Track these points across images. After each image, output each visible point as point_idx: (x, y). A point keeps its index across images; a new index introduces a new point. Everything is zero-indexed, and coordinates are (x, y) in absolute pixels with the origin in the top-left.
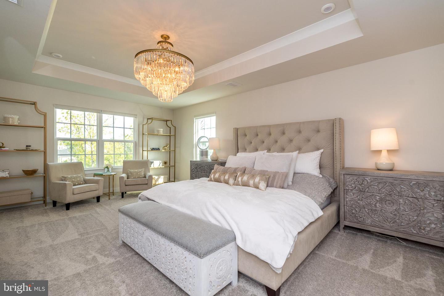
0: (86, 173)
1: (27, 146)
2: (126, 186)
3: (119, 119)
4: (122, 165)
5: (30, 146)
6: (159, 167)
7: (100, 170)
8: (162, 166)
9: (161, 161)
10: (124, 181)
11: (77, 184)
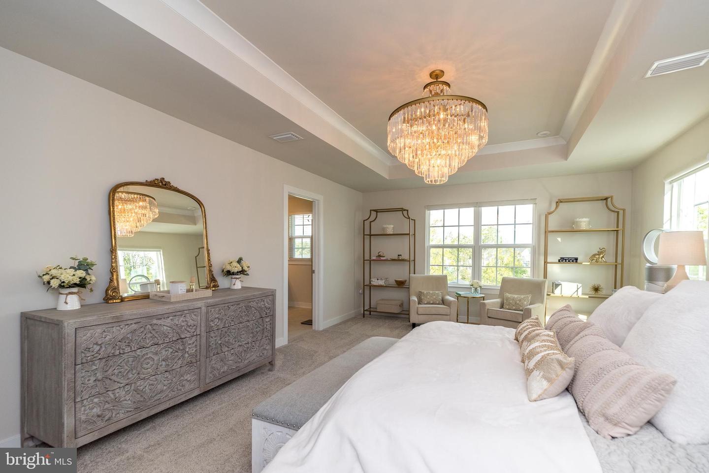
0: (450, 290)
1: (399, 255)
2: (490, 319)
3: (507, 211)
4: (500, 285)
5: (401, 255)
6: (575, 295)
7: (461, 289)
8: (583, 294)
9: (580, 285)
10: (486, 310)
11: (431, 302)
